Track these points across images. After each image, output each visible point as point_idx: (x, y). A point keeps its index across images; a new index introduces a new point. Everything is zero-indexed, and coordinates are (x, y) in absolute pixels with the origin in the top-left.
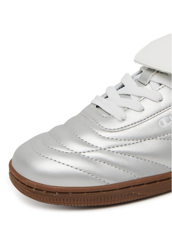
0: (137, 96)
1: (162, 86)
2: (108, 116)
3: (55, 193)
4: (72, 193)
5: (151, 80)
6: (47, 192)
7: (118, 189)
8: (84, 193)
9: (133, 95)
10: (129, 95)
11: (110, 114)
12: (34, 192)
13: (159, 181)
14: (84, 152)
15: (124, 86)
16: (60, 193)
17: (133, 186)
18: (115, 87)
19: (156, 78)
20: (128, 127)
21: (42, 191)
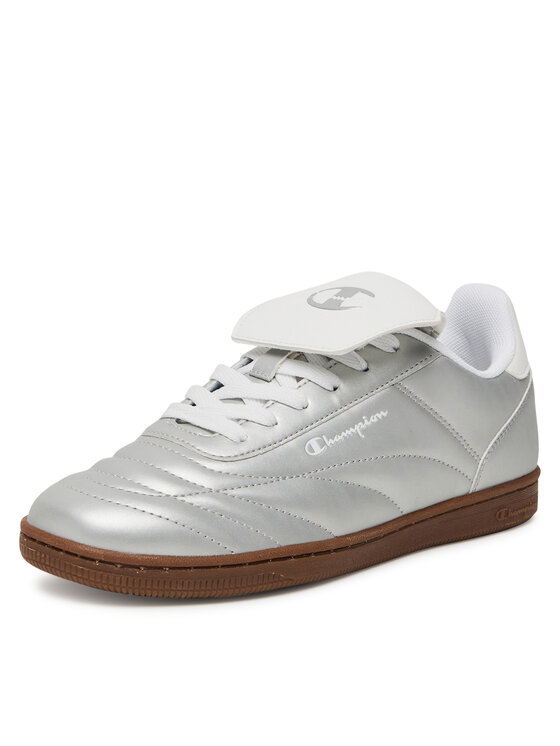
0: (257, 400)
1: (302, 382)
2: (209, 435)
3: (138, 568)
4: (170, 568)
5: (279, 371)
6: (124, 566)
7: (250, 564)
8: (190, 568)
9: (249, 399)
10: (241, 400)
11: (213, 432)
12: (97, 569)
13: (316, 554)
14: (183, 496)
15: (222, 386)
16: (148, 568)
17: (274, 560)
18: (205, 386)
19: (290, 368)
20: (255, 454)
21: (113, 564)
